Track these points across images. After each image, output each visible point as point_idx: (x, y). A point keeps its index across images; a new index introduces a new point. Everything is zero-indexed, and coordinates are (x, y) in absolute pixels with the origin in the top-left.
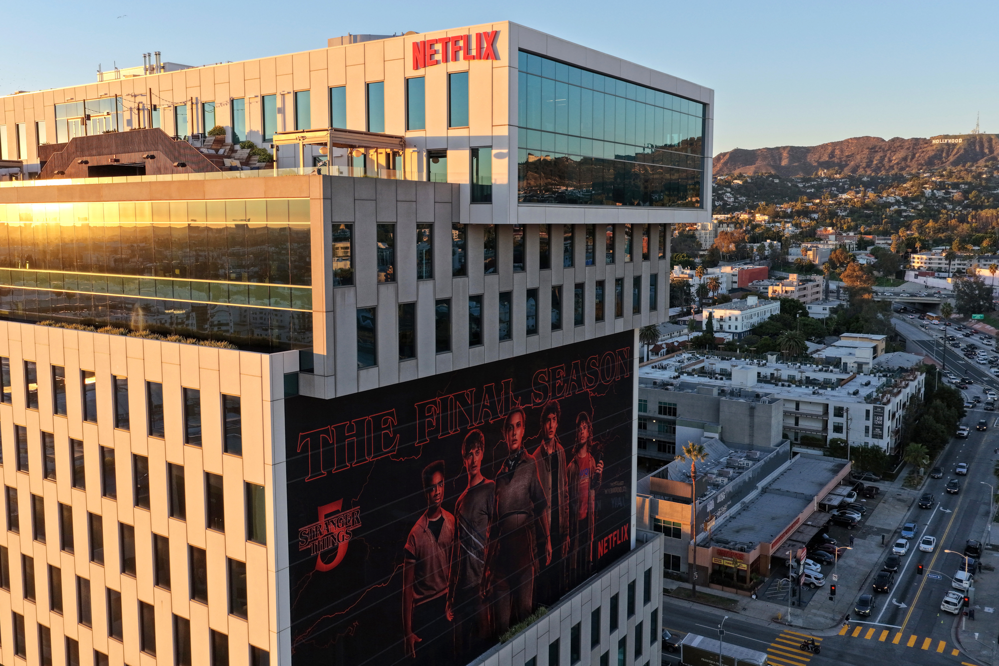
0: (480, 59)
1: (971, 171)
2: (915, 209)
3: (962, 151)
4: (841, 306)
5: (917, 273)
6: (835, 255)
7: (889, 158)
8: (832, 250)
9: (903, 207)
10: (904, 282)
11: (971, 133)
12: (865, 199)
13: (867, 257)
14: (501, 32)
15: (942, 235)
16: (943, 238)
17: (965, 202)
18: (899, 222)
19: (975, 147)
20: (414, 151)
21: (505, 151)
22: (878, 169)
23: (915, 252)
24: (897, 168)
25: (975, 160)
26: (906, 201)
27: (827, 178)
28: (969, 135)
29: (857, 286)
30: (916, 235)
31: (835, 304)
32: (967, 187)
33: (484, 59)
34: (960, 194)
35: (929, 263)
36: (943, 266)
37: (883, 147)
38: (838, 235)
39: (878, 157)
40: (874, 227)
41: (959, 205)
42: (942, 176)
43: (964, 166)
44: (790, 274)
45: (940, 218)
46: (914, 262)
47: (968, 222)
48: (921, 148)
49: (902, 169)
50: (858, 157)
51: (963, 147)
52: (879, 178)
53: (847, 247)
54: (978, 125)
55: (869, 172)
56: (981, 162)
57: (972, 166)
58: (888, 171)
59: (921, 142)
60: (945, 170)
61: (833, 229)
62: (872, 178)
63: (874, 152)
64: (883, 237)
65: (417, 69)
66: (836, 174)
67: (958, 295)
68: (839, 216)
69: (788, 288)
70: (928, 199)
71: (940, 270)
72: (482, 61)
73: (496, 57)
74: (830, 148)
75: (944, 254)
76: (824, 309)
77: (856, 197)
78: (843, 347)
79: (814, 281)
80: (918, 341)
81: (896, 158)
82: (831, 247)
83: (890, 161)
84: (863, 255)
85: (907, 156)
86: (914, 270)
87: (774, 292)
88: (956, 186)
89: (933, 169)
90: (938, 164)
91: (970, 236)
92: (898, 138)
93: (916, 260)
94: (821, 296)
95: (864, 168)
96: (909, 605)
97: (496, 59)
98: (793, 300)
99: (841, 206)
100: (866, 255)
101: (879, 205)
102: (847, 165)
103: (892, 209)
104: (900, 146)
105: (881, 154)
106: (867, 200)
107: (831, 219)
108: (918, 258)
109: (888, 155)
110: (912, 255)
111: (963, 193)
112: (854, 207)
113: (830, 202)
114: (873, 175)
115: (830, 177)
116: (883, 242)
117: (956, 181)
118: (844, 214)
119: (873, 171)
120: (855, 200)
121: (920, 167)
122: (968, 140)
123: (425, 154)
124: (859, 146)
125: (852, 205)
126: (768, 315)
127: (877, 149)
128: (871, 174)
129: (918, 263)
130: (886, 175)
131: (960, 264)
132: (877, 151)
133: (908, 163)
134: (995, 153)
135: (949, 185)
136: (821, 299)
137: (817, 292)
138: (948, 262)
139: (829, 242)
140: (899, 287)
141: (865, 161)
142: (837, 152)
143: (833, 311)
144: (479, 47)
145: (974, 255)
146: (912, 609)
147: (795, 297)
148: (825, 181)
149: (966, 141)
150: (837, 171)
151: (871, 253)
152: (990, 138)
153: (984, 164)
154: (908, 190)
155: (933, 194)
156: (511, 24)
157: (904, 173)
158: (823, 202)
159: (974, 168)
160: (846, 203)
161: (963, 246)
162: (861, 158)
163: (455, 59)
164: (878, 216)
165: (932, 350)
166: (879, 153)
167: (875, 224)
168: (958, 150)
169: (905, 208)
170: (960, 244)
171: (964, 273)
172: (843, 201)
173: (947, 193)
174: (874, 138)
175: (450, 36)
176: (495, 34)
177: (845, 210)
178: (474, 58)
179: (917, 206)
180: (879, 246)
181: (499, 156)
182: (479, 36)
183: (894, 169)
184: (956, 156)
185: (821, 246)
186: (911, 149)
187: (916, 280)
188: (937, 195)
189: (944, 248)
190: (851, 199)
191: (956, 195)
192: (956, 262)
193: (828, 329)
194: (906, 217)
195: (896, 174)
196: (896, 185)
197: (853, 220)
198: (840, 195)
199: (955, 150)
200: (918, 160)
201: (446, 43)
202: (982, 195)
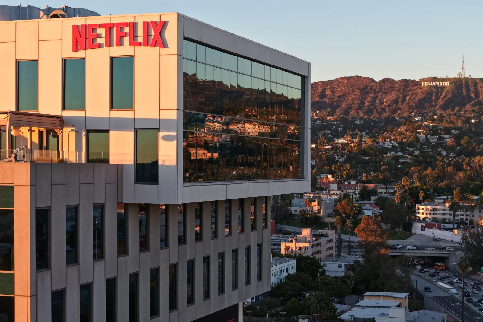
0: (147, 46)
1: (460, 116)
2: (411, 156)
3: (450, 95)
4: (357, 262)
5: (424, 225)
6: (340, 207)
7: (381, 100)
8: (336, 201)
9: (399, 153)
10: (412, 234)
11: (457, 76)
12: (362, 144)
13: (372, 208)
14: (169, 23)
15: (442, 184)
16: (443, 187)
17: (458, 148)
18: (397, 169)
19: (462, 91)
20: (72, 130)
21: (174, 134)
22: (370, 111)
23: (419, 203)
24: (389, 110)
25: (463, 105)
26: (402, 147)
27: (319, 120)
28: (455, 78)
29: (372, 241)
30: (417, 184)
31: (350, 261)
32: (458, 132)
33: (151, 46)
34: (453, 139)
35: (434, 214)
36: (447, 216)
37: (374, 87)
38: (339, 184)
39: (369, 99)
40: (373, 174)
41: (453, 151)
42: (433, 120)
43: (453, 110)
44: (303, 229)
45: (437, 165)
46: (419, 213)
47: (463, 170)
48: (411, 90)
49: (394, 112)
50: (350, 98)
51: (451, 91)
52: (372, 121)
53: (351, 197)
54: (463, 68)
55: (361, 115)
56: (469, 107)
57: (460, 110)
58: (380, 113)
59: (411, 84)
60: (435, 114)
61: (333, 177)
62: (365, 121)
63: (365, 93)
64: (383, 186)
65: (77, 51)
66: (329, 116)
67: (466, 247)
68: (337, 163)
69: (302, 245)
70: (423, 145)
71: (444, 221)
72: (149, 48)
73: (164, 45)
74: (320, 87)
75: (447, 205)
76: (340, 266)
77: (353, 142)
78: (368, 307)
79: (326, 235)
80: (435, 297)
81: (387, 100)
82: (334, 197)
83: (382, 103)
84: (368, 206)
85: (397, 98)
86: (419, 221)
87: (287, 248)
88: (448, 131)
89: (425, 113)
90: (428, 107)
91: (468, 185)
92: (388, 79)
93: (421, 211)
94: (334, 252)
95: (356, 110)
97: (164, 47)
98: (308, 257)
99: (338, 151)
100: (371, 205)
101: (376, 150)
102: (339, 106)
103: (389, 155)
104: (391, 87)
105: (372, 95)
106: (363, 146)
107: (330, 165)
108: (423, 209)
109: (379, 97)
110: (417, 206)
111: (455, 139)
112: (351, 152)
113: (326, 147)
114: (366, 117)
115: (323, 119)
116: (385, 191)
117: (447, 126)
118: (341, 160)
119: (366, 113)
120: (352, 144)
121: (411, 110)
122: (455, 83)
123: (84, 133)
124: (350, 86)
125: (349, 151)
126: (285, 274)
127: (368, 90)
128: (363, 116)
129: (423, 214)
130: (378, 118)
131: (463, 215)
132: (368, 93)
133: (400, 106)
134: (481, 97)
135: (441, 130)
136: (334, 255)
137: (331, 248)
138: (452, 213)
139: (332, 192)
140: (407, 240)
141: (357, 102)
142: (328, 92)
143: (349, 268)
144: (147, 35)
145: (475, 205)
147: (309, 253)
148: (317, 123)
149: (453, 85)
150: (329, 113)
151: (375, 204)
152: (475, 82)
153: (471, 108)
154: (403, 134)
155: (427, 140)
156: (180, 16)
157: (396, 117)
158: (320, 147)
159: (462, 113)
160: (343, 149)
161: (464, 196)
162: (352, 99)
163: (120, 43)
164: (376, 162)
165: (450, 307)
166: (370, 95)
167: (374, 172)
168: (446, 93)
169: (402, 154)
170: (460, 194)
171: (467, 224)
172: (340, 146)
173: (440, 138)
174: (365, 78)
175: (114, 21)
176: (164, 24)
177: (342, 156)
178: (140, 44)
179: (413, 152)
180: (383, 195)
181: (167, 138)
182: (146, 25)
183: (385, 112)
184: (445, 99)
185: (324, 196)
186: (401, 91)
187: (423, 233)
188: (431, 140)
189: (446, 197)
190: (348, 144)
191: (449, 140)
192: (460, 212)
193: (346, 288)
194: (403, 163)
195: (389, 116)
196: (390, 129)
197: (352, 167)
198: (337, 139)
199: (444, 93)
200: (408, 103)
201: (110, 28)
202: (472, 141)
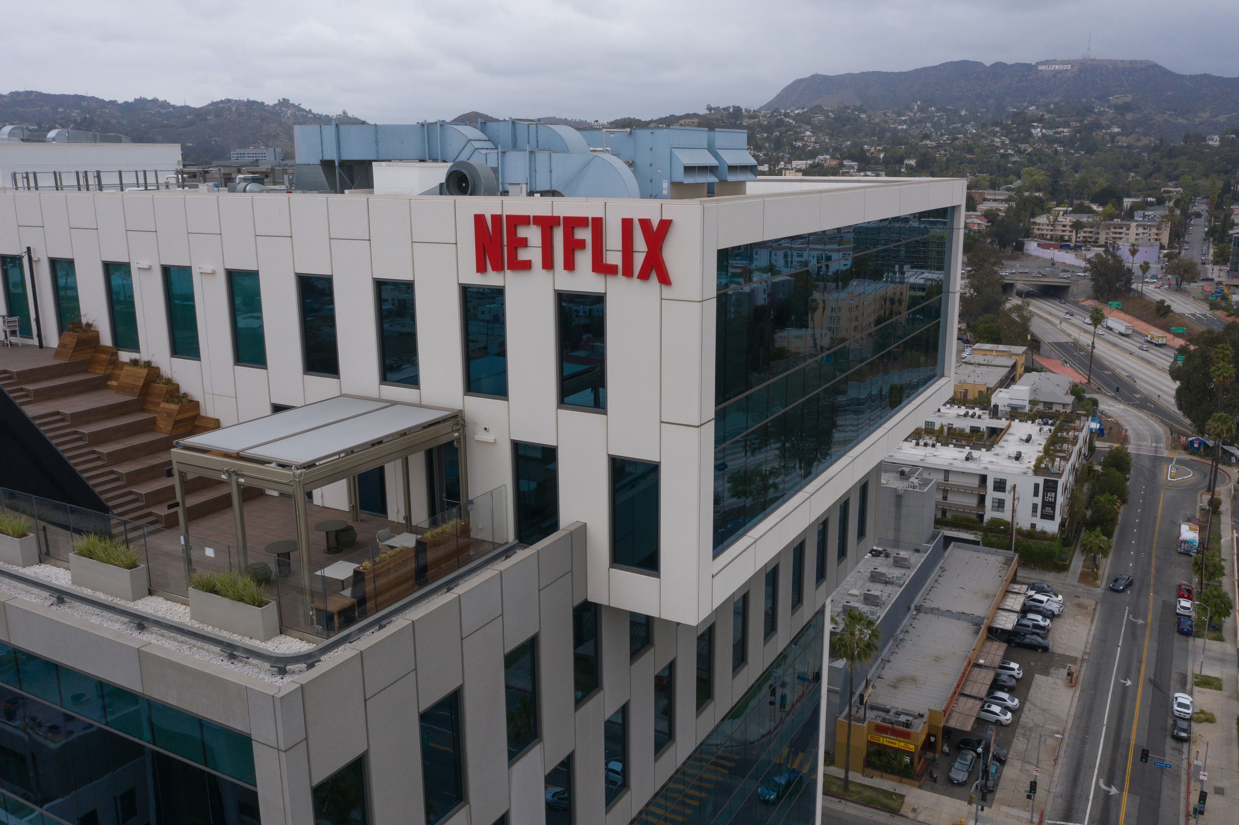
0: (631, 277)
2: (1023, 153)
3: (1071, 81)
9: (1010, 151)
10: (1025, 255)
11: (1081, 58)
13: (979, 221)
17: (1078, 144)
23: (1035, 215)
28: (1078, 61)
35: (1052, 231)
37: (984, 74)
48: (1025, 76)
51: (1072, 76)
59: (1024, 69)
64: (992, 192)
65: (485, 271)
67: (1092, 275)
81: (997, 87)
88: (1066, 124)
92: (1000, 63)
96: (1121, 790)
99: (940, 149)
100: (978, 218)
101: (983, 147)
103: (998, 152)
104: (1002, 72)
108: (1039, 224)
109: (988, 83)
110: (1032, 220)
116: (994, 198)
124: (955, 73)
129: (1038, 230)
140: (1019, 263)
146: (1125, 795)
148: (918, 114)
149: (1075, 69)
151: (983, 216)
155: (1043, 134)
163: (571, 264)
164: (983, 162)
165: (1074, 357)
169: (1013, 152)
173: (1057, 132)
174: (973, 62)
175: (559, 213)
177: (945, 155)
179: (1025, 149)
182: (628, 225)
187: (1039, 254)
189: (1066, 209)
194: (1013, 163)
201: (550, 227)
